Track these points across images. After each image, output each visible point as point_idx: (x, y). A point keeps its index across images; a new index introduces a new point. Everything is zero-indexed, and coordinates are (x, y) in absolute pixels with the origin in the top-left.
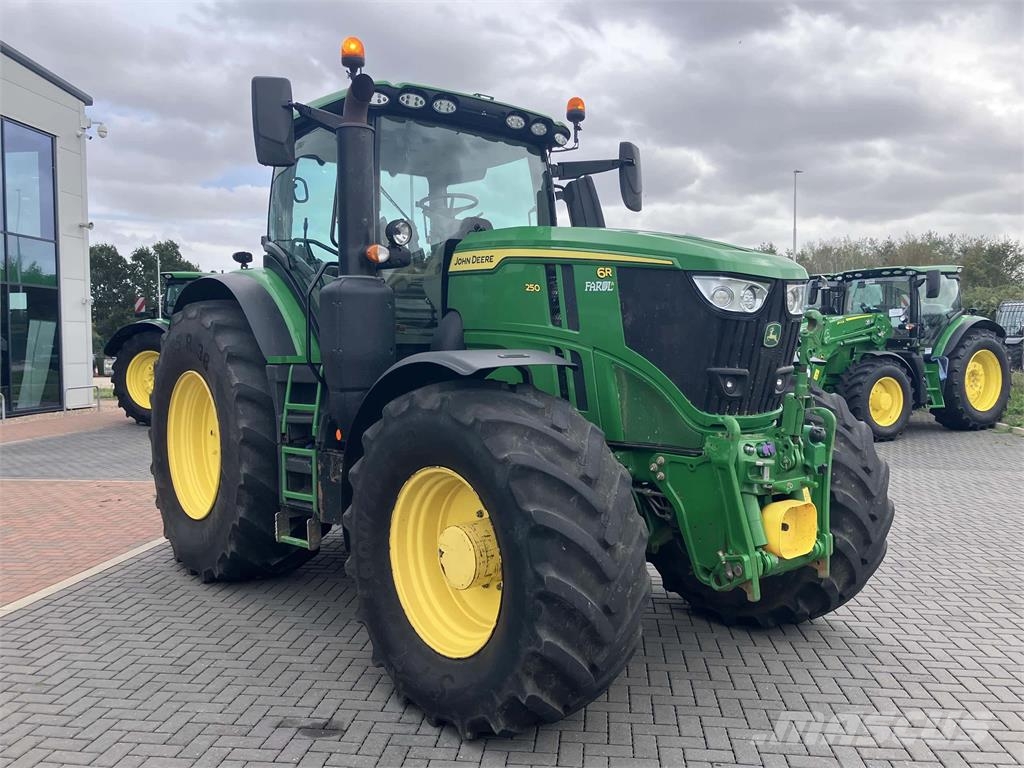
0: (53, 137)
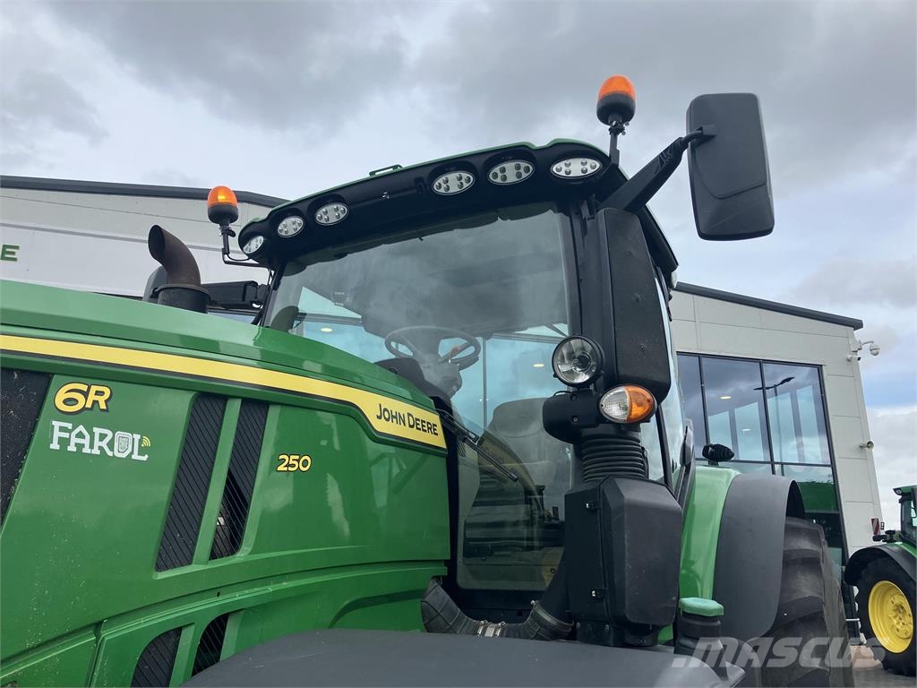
0: (819, 367)
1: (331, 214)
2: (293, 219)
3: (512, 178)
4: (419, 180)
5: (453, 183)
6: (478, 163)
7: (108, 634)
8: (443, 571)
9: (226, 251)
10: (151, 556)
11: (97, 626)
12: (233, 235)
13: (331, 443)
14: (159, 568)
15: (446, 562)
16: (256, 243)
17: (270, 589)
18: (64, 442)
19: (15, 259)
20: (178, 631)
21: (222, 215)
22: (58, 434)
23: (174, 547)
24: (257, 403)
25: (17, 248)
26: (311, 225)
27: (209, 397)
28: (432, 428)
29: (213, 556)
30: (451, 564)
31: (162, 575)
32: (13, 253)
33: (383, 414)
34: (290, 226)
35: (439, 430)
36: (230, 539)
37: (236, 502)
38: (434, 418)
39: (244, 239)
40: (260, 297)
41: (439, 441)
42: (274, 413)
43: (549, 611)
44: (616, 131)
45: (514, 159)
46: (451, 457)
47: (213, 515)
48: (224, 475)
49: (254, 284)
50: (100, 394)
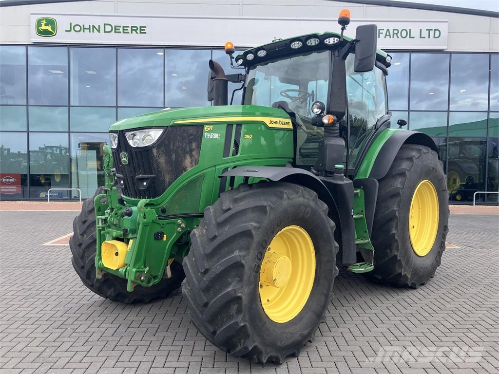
1: (262, 53)
2: (251, 55)
3: (313, 44)
4: (286, 44)
5: (296, 45)
6: (303, 39)
7: (217, 167)
8: (292, 160)
9: (232, 64)
10: (222, 155)
11: (215, 166)
12: (234, 58)
13: (261, 128)
14: (224, 157)
15: (293, 159)
16: (241, 61)
17: (244, 162)
18: (207, 136)
19: (145, 33)
20: (228, 168)
21: (230, 52)
22: (206, 135)
23: (226, 154)
24: (239, 124)
25: (145, 27)
26: (256, 57)
27: (230, 125)
28: (288, 124)
29: (233, 155)
30: (294, 159)
31: (224, 159)
32: (144, 30)
33: (271, 122)
34: (250, 57)
35: (291, 124)
36: (236, 152)
37: (237, 145)
38: (289, 121)
39: (237, 60)
40: (243, 79)
41: (291, 127)
42: (243, 126)
43: (315, 170)
44: (343, 29)
45: (314, 38)
46: (295, 131)
47: (232, 148)
48: (234, 140)
49: (241, 74)
50: (211, 127)
